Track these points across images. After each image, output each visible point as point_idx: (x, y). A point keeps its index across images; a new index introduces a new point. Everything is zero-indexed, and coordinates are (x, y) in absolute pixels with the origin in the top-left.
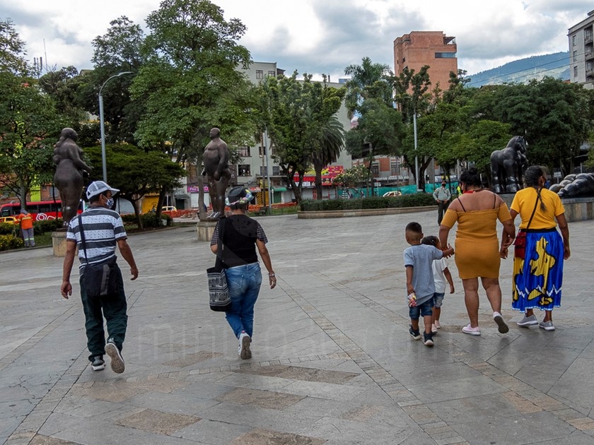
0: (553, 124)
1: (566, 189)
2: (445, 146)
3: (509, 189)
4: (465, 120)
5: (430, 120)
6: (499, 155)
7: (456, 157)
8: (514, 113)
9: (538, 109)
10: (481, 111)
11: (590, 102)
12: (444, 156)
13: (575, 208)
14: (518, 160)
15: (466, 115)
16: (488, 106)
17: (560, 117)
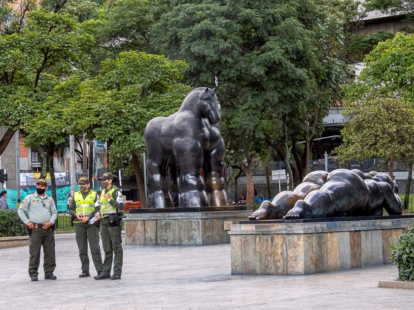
0: (272, 68)
1: (308, 201)
2: (45, 104)
3: (184, 200)
4: (88, 51)
5: (11, 45)
6: (164, 127)
7: (68, 129)
8: (193, 39)
9: (242, 33)
10: (123, 32)
11: (344, 25)
12: (44, 126)
13: (325, 243)
14: (204, 140)
15: (92, 38)
16: (138, 23)
17: (287, 52)
